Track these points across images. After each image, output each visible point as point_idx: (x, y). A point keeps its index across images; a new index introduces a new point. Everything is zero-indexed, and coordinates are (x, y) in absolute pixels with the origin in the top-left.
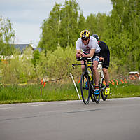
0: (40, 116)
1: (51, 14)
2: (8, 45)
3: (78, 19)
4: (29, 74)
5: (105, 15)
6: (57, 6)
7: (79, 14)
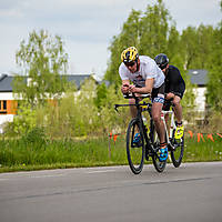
0: (109, 188)
1: (126, 27)
2: (57, 76)
3: (168, 34)
4: (91, 122)
5: (211, 27)
6: (135, 15)
7: (169, 26)
